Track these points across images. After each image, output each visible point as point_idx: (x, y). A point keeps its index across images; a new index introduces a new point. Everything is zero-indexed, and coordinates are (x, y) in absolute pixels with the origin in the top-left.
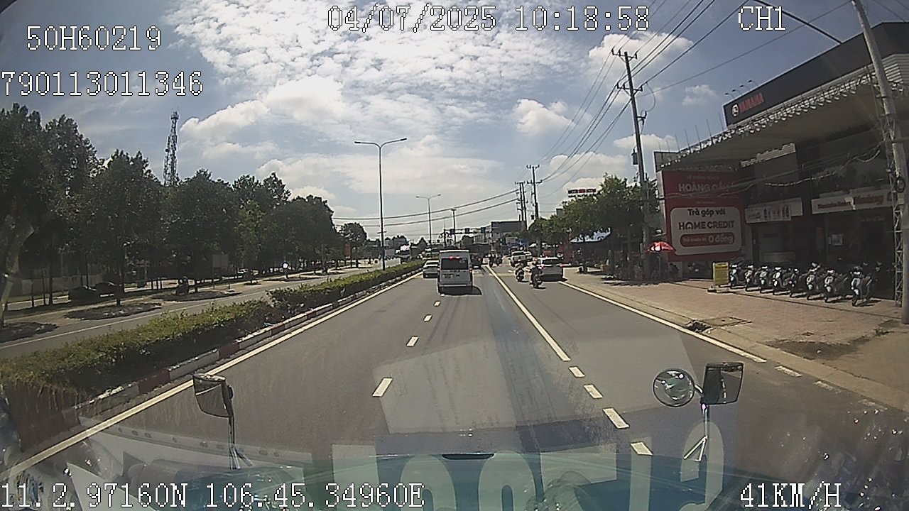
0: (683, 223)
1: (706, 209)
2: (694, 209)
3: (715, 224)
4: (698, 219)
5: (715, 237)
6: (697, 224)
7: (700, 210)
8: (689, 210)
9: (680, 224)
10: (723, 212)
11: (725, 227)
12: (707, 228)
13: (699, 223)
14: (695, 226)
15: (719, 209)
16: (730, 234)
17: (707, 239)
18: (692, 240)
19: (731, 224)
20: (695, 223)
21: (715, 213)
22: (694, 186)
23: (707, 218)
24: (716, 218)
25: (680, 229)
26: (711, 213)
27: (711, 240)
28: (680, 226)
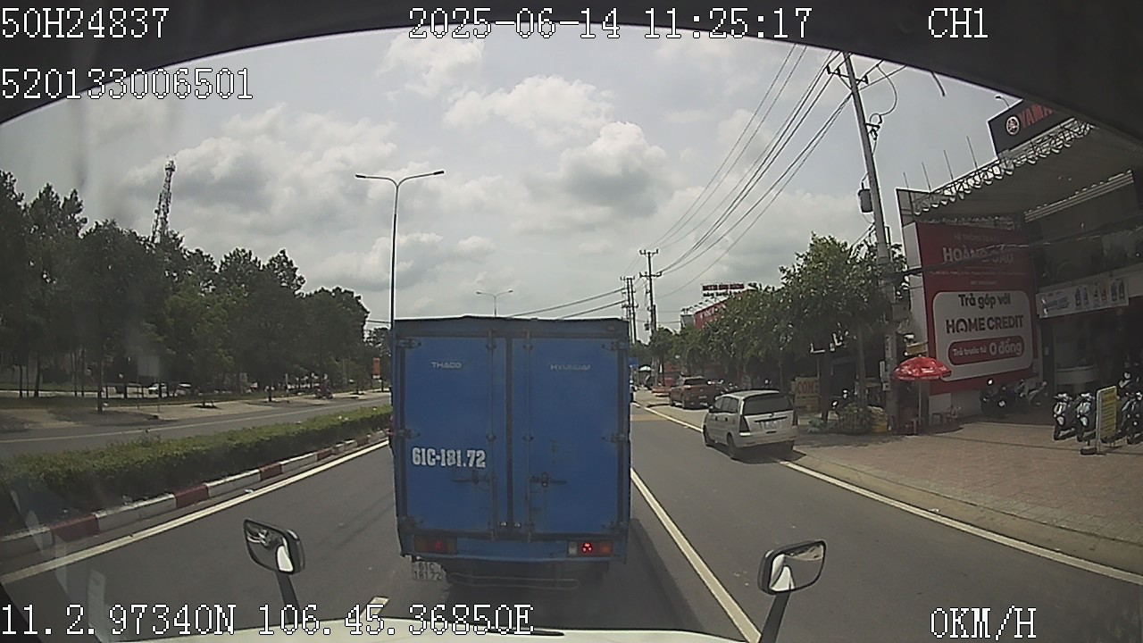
0: (953, 321)
1: (983, 294)
2: (968, 294)
3: (999, 322)
4: (972, 313)
5: (998, 345)
6: (973, 321)
7: (977, 295)
8: (960, 296)
9: (947, 321)
10: (1006, 300)
11: (1012, 327)
12: (987, 329)
13: (975, 320)
14: (970, 326)
15: (1001, 294)
16: (1016, 339)
17: (988, 349)
18: (966, 352)
19: (1019, 319)
20: (969, 320)
21: (997, 301)
22: (966, 251)
23: (987, 312)
24: (999, 310)
25: (948, 332)
26: (991, 302)
27: (993, 350)
28: (948, 326)
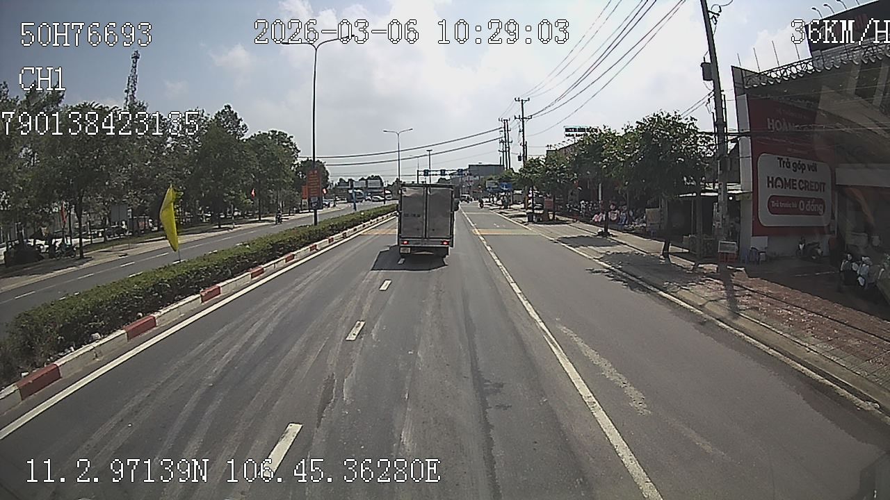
0: (772, 178)
1: (796, 160)
2: (785, 159)
3: (807, 186)
4: (788, 174)
5: (806, 203)
6: (788, 181)
7: (792, 160)
8: (779, 158)
9: (768, 178)
10: (813, 168)
11: (817, 190)
12: (798, 189)
13: (790, 180)
14: (786, 184)
15: (810, 162)
16: (820, 201)
17: (798, 205)
18: (782, 205)
19: (822, 185)
20: (785, 179)
21: (807, 167)
22: (784, 124)
23: (798, 176)
24: (808, 176)
25: (769, 186)
26: (802, 167)
27: (802, 207)
28: (769, 182)
